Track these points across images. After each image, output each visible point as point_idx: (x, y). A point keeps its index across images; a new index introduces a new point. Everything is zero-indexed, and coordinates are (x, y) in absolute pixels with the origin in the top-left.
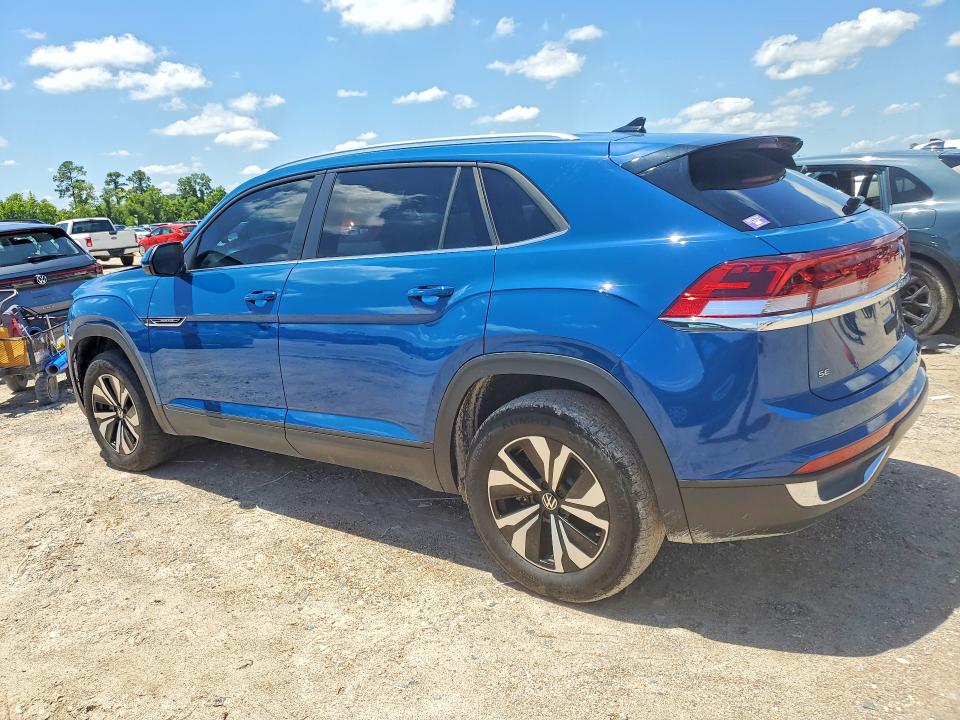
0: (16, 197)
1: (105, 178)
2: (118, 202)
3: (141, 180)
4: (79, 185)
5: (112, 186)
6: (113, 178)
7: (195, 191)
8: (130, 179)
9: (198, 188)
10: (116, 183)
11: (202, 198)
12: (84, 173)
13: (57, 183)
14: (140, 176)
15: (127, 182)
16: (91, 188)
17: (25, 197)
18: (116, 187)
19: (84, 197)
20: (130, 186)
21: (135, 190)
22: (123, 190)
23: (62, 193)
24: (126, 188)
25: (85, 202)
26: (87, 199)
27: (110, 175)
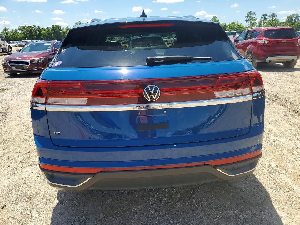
0: (234, 23)
1: (261, 16)
2: (264, 24)
3: (273, 16)
4: (253, 19)
5: (263, 19)
6: (264, 16)
7: (292, 20)
8: (270, 16)
9: (294, 19)
10: (265, 18)
11: (294, 23)
12: (255, 15)
13: (246, 18)
14: (274, 15)
15: (268, 18)
16: (256, 19)
17: (236, 23)
18: (264, 19)
19: (253, 23)
20: (269, 19)
21: (270, 20)
22: (266, 20)
23: (247, 21)
24: (268, 20)
25: (253, 24)
26: (254, 23)
27: (263, 15)
